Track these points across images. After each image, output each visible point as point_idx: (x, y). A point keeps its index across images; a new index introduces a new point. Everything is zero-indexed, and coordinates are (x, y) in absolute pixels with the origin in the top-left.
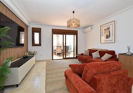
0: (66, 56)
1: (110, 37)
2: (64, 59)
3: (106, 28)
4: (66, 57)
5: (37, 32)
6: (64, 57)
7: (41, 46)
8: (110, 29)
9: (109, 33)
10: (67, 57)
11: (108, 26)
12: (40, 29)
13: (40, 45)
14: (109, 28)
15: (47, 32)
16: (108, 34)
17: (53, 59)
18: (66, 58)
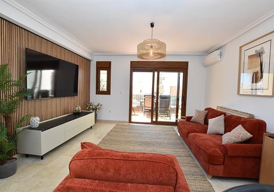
0: (157, 118)
1: (262, 77)
2: (153, 123)
3: (255, 53)
4: (158, 120)
5: (104, 69)
6: (154, 120)
7: (110, 94)
8: (264, 55)
9: (260, 67)
10: (160, 119)
11: (258, 48)
12: (110, 63)
13: (108, 92)
14: (259, 54)
15: (120, 68)
16: (258, 69)
17: (130, 121)
18: (157, 123)
